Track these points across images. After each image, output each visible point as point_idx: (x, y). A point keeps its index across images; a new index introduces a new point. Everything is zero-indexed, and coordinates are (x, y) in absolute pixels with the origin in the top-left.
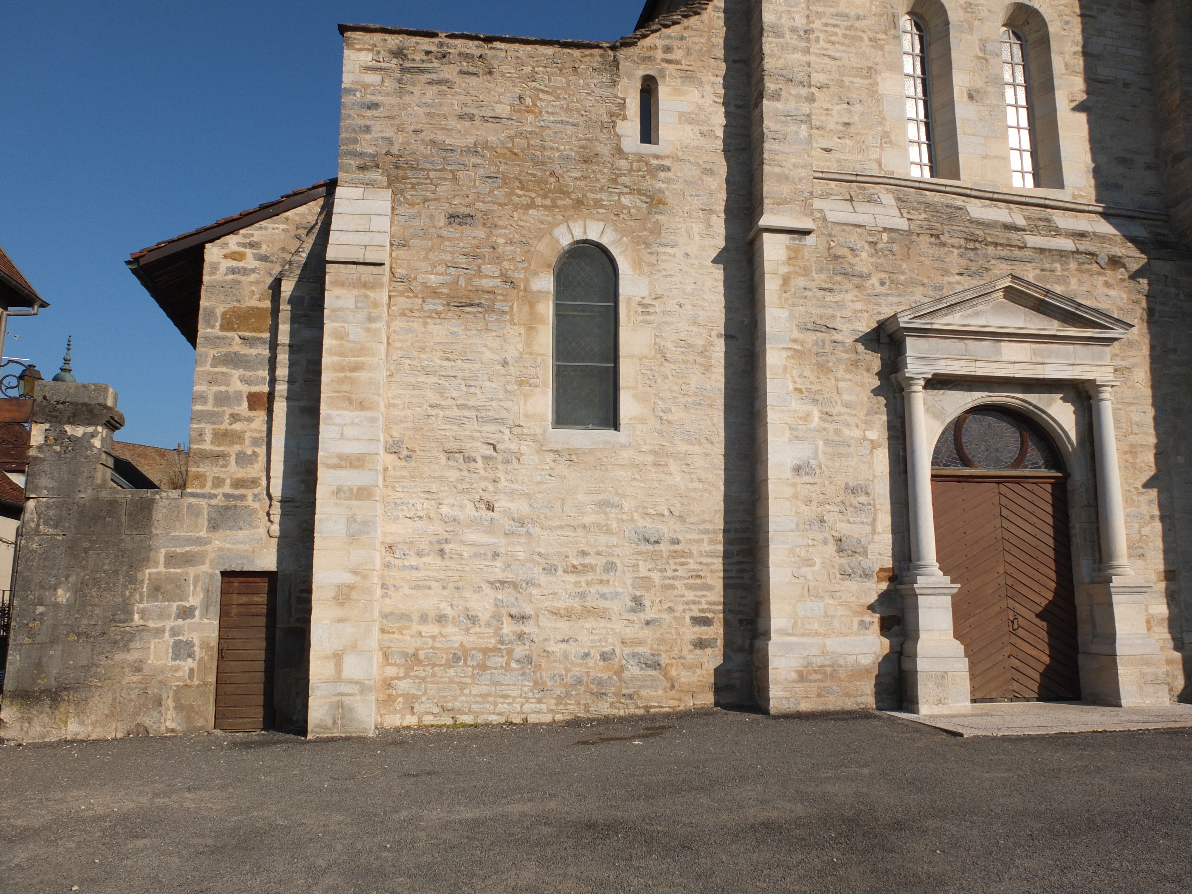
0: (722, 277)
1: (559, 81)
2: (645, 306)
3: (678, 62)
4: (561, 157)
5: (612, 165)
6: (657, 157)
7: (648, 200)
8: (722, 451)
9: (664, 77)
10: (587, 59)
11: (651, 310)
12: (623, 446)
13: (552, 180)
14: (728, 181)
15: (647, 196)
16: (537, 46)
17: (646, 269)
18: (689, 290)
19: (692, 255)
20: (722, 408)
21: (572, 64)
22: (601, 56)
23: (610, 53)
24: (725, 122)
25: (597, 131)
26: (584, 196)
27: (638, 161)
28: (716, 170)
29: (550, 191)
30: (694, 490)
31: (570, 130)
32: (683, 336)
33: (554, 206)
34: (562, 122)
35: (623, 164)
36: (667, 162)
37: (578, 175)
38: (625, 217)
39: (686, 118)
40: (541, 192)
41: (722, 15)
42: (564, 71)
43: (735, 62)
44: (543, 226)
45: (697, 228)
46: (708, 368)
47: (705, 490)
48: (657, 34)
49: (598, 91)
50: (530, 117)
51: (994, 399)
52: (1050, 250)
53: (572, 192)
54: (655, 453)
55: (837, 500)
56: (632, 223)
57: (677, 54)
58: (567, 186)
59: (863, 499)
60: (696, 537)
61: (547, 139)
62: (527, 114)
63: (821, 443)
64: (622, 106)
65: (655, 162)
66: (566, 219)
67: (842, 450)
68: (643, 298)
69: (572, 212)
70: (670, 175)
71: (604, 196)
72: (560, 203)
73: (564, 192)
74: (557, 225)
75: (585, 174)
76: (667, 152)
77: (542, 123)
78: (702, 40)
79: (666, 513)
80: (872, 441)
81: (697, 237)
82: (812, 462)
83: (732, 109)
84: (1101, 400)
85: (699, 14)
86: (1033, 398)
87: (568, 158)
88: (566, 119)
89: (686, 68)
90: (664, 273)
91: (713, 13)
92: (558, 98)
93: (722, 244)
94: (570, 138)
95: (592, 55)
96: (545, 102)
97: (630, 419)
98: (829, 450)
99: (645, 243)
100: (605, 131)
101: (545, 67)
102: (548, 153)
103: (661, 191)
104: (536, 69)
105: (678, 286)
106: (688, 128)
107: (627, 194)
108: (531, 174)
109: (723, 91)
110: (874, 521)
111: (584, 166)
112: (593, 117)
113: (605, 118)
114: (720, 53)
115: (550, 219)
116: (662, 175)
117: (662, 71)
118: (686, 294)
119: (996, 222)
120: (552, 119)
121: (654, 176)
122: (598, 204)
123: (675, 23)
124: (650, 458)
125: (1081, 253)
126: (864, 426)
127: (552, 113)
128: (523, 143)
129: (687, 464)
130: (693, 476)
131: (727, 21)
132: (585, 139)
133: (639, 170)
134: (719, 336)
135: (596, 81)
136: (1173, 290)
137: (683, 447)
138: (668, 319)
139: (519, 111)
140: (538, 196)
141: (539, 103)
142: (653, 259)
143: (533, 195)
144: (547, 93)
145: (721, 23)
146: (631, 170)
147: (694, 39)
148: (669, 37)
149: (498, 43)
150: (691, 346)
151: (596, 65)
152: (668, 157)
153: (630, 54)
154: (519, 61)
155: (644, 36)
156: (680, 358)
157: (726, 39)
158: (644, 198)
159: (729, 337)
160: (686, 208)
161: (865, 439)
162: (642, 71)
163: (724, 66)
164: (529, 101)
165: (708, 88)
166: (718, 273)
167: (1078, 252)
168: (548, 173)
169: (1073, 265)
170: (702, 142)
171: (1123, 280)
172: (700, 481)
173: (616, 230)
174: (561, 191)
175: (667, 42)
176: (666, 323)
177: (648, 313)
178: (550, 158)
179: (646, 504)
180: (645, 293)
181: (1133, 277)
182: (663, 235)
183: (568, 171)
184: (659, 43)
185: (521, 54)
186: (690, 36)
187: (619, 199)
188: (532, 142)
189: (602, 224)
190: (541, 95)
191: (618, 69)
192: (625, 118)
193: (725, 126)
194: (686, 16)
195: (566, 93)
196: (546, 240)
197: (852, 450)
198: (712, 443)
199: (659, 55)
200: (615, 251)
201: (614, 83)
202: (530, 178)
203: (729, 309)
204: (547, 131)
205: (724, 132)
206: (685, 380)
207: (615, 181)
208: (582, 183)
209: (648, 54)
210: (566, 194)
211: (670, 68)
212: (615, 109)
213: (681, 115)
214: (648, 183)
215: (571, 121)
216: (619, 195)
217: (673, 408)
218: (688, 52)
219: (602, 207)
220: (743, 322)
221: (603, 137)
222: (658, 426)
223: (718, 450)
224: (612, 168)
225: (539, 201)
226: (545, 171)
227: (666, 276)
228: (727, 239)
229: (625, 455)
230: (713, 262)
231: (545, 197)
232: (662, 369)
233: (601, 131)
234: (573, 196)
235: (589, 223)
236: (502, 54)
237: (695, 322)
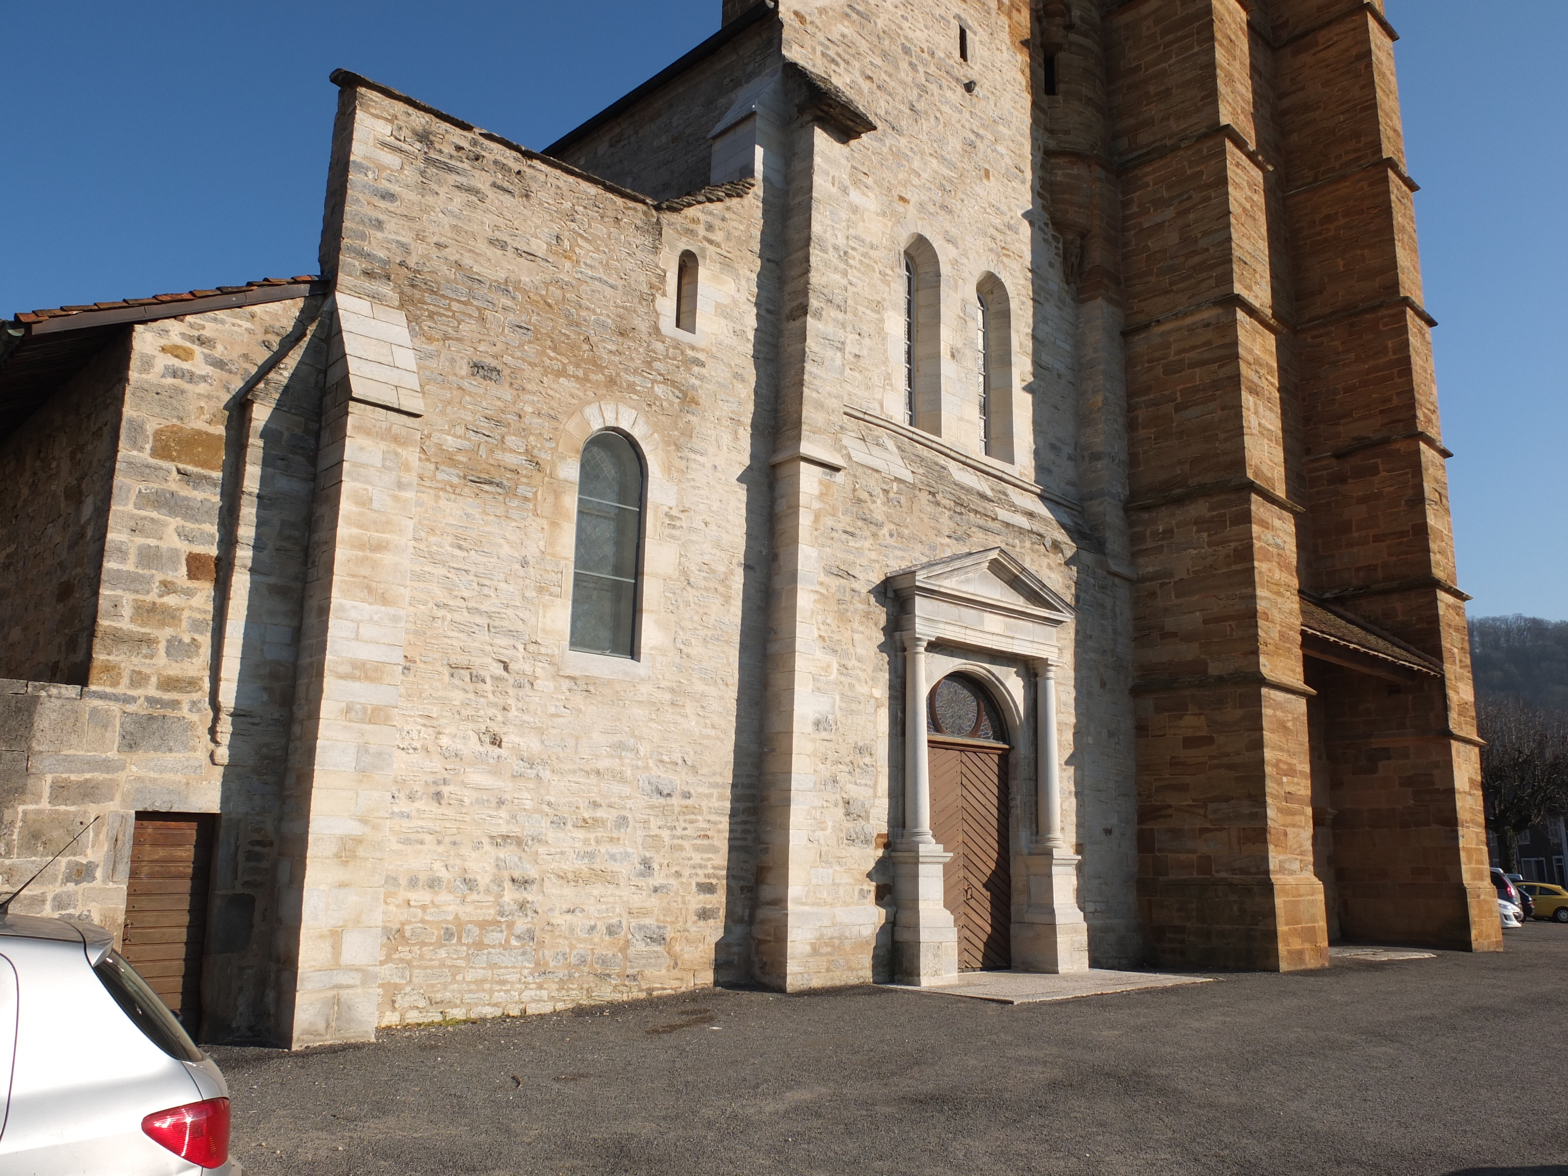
0: (745, 499)
1: (600, 229)
2: (672, 518)
3: (718, 245)
4: (596, 321)
5: (648, 346)
6: (693, 348)
7: (680, 395)
8: (735, 695)
9: (704, 258)
10: (630, 212)
11: (678, 523)
12: (643, 680)
13: (586, 347)
14: (756, 392)
15: (680, 390)
16: (579, 180)
17: (675, 475)
18: (714, 508)
19: (719, 468)
20: (738, 646)
21: (614, 214)
22: (645, 213)
23: (654, 212)
24: (756, 326)
25: (636, 300)
26: (618, 374)
27: (675, 348)
28: (746, 376)
29: (583, 359)
30: (708, 737)
31: (608, 291)
32: (706, 558)
33: (586, 379)
34: (600, 280)
35: (659, 346)
36: (701, 356)
37: (614, 348)
38: (657, 409)
39: (723, 311)
40: (573, 359)
41: (761, 205)
42: (606, 220)
43: (769, 260)
44: (574, 401)
45: (726, 438)
46: (727, 599)
47: (718, 738)
48: (700, 207)
49: (639, 253)
50: (568, 265)
51: (968, 666)
52: (1013, 526)
53: (606, 367)
54: (672, 691)
55: (847, 760)
56: (663, 418)
57: (718, 236)
58: (601, 358)
59: (868, 760)
60: (707, 791)
61: (584, 296)
62: (564, 260)
63: (838, 697)
64: (662, 278)
65: (690, 353)
66: (599, 398)
67: (854, 706)
68: (671, 508)
69: (604, 392)
70: (704, 371)
71: (637, 380)
72: (593, 377)
73: (596, 364)
74: (589, 403)
75: (620, 349)
76: (702, 344)
77: (579, 276)
78: (741, 228)
79: (680, 762)
80: (877, 699)
81: (725, 448)
82: (830, 717)
83: (763, 313)
84: (1048, 678)
85: (741, 197)
86: (996, 669)
87: (604, 326)
88: (605, 278)
89: (726, 254)
90: (692, 483)
91: (753, 201)
92: (597, 250)
93: (747, 462)
94: (609, 301)
95: (635, 209)
96: (583, 249)
97: (651, 649)
98: (844, 705)
99: (675, 445)
100: (644, 303)
101: (585, 208)
102: (584, 313)
103: (693, 387)
104: (576, 208)
105: (705, 501)
106: (723, 322)
107: (660, 383)
108: (565, 334)
109: (756, 290)
110: (876, 783)
111: (620, 339)
112: (632, 283)
113: (645, 289)
114: (757, 247)
115: (581, 394)
116: (696, 369)
117: (703, 250)
118: (712, 512)
119: (972, 488)
120: (590, 272)
121: (688, 370)
122: (631, 388)
123: (720, 200)
124: (667, 696)
125: (1034, 533)
126: (870, 682)
127: (591, 267)
128: (559, 292)
129: (703, 707)
130: (708, 721)
131: (765, 212)
132: (623, 307)
133: (674, 359)
134: (739, 565)
135: (638, 242)
136: (1092, 580)
137: (700, 687)
138: (694, 537)
139: (556, 253)
140: (570, 362)
141: (577, 250)
142: (682, 464)
143: (566, 361)
144: (586, 239)
145: (759, 213)
146: (667, 356)
147: (734, 224)
148: (711, 213)
149: (538, 162)
150: (713, 571)
151: (639, 223)
152: (703, 350)
153: (673, 220)
154: (559, 191)
155: (690, 205)
156: (703, 583)
157: (762, 233)
158: (677, 392)
159: (747, 567)
160: (718, 414)
161: (872, 696)
162: (683, 245)
163: (759, 261)
164: (566, 244)
165: (743, 282)
166: (741, 494)
167: (1031, 532)
168: (582, 338)
169: (1028, 544)
170: (734, 341)
171: (1060, 564)
172: (713, 727)
173: (647, 423)
174: (595, 364)
175: (709, 218)
176: (691, 541)
177: (674, 527)
178: (585, 320)
179: (660, 750)
180: (673, 503)
181: (1068, 563)
182: (694, 439)
183: (603, 341)
184: (702, 217)
185: (561, 184)
186: (731, 219)
187: (652, 387)
188: (568, 295)
189: (634, 412)
190: (580, 241)
191: (661, 234)
192: (664, 295)
193: (756, 330)
194: (729, 196)
195: (606, 246)
196: (576, 419)
197: (861, 707)
198: (727, 685)
199: (701, 231)
200: (646, 448)
201: (656, 250)
202: (563, 338)
203: (749, 535)
204: (584, 287)
205: (755, 336)
206: (706, 610)
207: (649, 364)
208: (617, 359)
209: (692, 226)
210: (600, 368)
211: (711, 249)
212: (654, 280)
213: (718, 305)
214: (681, 376)
215: (610, 281)
216: (654, 381)
217: (693, 641)
218: (728, 237)
219: (635, 392)
220: (761, 552)
221: (641, 310)
222: (678, 660)
223: (733, 693)
224: (648, 349)
225: (571, 369)
226: (579, 334)
227: (694, 488)
228: (753, 456)
229: (645, 689)
230: (738, 480)
231: (577, 366)
232: (685, 593)
233: (640, 303)
234: (606, 372)
235: (622, 408)
236: (542, 178)
237: (718, 545)
